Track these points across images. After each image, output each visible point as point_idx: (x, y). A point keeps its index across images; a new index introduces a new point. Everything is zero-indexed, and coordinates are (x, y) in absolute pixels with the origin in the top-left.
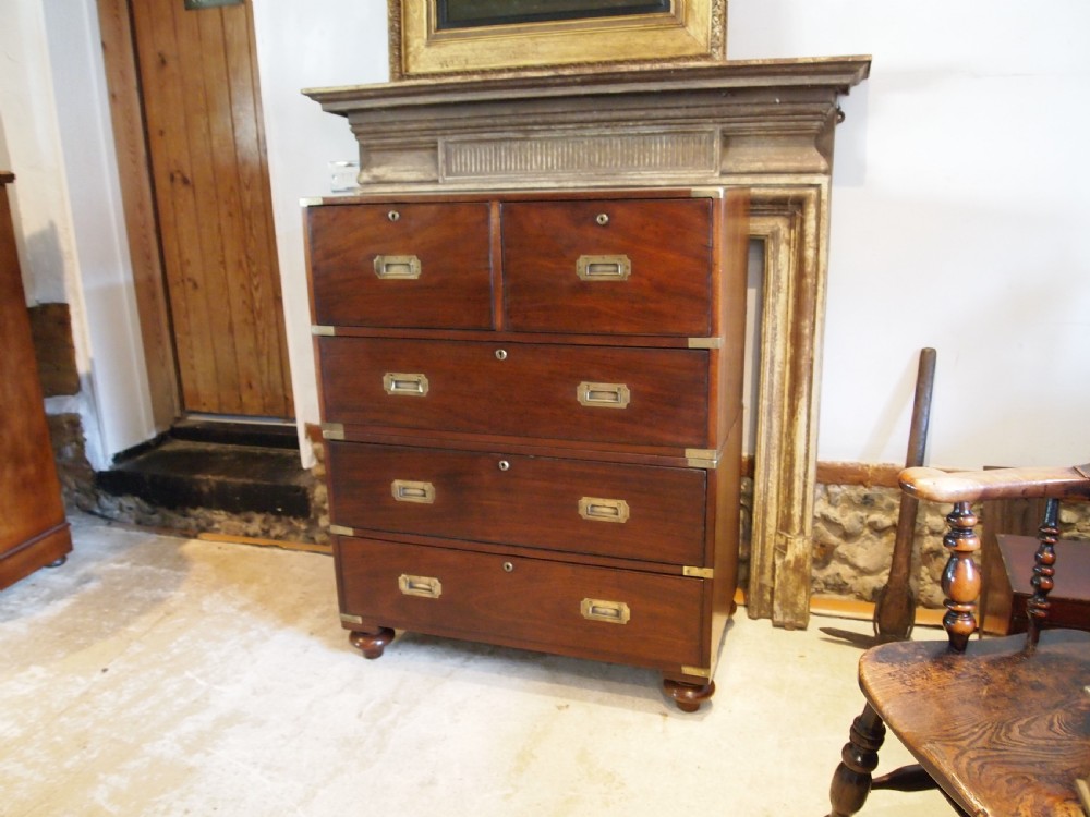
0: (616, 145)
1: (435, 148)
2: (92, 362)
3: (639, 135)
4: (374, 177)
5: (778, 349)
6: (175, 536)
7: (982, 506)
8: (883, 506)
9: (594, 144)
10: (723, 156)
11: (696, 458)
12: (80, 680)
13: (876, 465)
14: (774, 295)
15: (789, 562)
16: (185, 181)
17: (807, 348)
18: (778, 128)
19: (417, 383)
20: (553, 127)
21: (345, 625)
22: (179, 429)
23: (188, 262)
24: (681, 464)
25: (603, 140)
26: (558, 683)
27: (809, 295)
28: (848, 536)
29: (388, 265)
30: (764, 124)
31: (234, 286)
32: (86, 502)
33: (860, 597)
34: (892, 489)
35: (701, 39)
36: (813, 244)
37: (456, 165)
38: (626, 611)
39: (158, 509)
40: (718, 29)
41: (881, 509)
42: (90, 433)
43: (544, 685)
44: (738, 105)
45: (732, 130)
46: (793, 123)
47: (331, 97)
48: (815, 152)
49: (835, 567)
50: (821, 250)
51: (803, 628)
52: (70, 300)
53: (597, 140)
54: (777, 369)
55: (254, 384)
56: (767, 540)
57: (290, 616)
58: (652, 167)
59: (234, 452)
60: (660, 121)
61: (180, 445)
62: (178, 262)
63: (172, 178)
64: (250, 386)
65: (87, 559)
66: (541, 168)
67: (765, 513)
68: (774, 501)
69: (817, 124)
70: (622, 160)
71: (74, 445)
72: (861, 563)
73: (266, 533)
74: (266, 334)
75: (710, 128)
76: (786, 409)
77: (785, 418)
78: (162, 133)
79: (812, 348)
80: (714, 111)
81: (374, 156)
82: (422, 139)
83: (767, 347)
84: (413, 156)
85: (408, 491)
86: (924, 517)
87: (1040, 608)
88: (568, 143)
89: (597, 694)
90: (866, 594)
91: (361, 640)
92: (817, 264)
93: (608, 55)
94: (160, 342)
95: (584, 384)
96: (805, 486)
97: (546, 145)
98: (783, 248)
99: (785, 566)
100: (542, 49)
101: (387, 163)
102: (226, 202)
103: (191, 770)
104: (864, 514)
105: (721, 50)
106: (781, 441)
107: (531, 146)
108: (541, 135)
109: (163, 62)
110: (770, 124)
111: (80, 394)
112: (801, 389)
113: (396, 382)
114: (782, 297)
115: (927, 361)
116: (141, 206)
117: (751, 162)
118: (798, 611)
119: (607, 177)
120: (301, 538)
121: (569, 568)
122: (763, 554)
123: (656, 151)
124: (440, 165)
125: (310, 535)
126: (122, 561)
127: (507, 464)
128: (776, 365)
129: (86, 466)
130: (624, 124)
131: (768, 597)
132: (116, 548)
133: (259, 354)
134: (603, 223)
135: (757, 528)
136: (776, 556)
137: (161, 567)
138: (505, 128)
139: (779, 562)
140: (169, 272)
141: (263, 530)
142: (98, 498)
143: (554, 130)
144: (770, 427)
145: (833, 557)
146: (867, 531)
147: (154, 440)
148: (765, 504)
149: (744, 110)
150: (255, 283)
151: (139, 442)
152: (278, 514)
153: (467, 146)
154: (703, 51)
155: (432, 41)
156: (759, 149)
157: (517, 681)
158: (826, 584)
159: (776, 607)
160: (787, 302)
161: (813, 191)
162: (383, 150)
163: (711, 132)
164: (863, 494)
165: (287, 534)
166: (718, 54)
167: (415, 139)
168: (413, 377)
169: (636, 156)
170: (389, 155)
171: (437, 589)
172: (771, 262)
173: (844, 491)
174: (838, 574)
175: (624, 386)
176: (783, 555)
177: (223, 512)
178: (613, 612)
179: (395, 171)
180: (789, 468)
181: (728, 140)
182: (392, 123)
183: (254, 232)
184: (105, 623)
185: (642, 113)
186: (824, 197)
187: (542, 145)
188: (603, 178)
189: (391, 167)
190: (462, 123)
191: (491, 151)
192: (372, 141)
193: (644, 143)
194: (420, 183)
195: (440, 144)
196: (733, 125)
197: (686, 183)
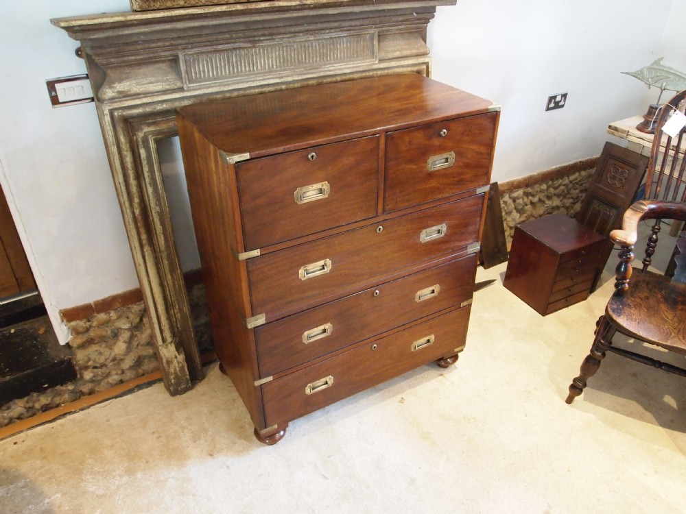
0: (316, 47)
1: (176, 60)
3: (331, 38)
4: (119, 92)
9: (301, 47)
10: (379, 47)
18: (407, 29)
20: (274, 37)
24: (465, 255)
25: (306, 44)
26: (381, 390)
30: (400, 27)
37: (196, 73)
38: (433, 338)
44: (390, 16)
45: (383, 31)
53: (303, 44)
60: (346, 29)
66: (265, 68)
70: (320, 57)
75: (372, 31)
80: (377, 20)
81: (112, 73)
82: (162, 54)
84: (151, 68)
85: (313, 335)
88: (283, 47)
89: (404, 384)
95: (424, 231)
97: (267, 50)
101: (127, 78)
107: (256, 52)
108: (265, 44)
110: (403, 27)
117: (394, 51)
119: (313, 71)
121: (407, 331)
123: (340, 48)
124: (183, 75)
127: (378, 292)
130: (323, 32)
138: (238, 40)
141: (25, 408)
143: (274, 39)
149: (393, 19)
152: (45, 389)
153: (204, 56)
156: (394, 42)
161: (425, 67)
162: (124, 67)
163: (372, 34)
167: (156, 55)
168: (322, 262)
169: (328, 53)
170: (127, 70)
171: (332, 381)
175: (444, 225)
178: (425, 341)
179: (137, 84)
181: (381, 38)
182: (136, 43)
185: (336, 24)
186: (430, 69)
187: (264, 51)
188: (310, 71)
189: (134, 82)
190: (204, 39)
191: (224, 58)
192: (113, 60)
193: (333, 44)
194: (165, 92)
195: (181, 57)
196: (384, 28)
197: (361, 69)
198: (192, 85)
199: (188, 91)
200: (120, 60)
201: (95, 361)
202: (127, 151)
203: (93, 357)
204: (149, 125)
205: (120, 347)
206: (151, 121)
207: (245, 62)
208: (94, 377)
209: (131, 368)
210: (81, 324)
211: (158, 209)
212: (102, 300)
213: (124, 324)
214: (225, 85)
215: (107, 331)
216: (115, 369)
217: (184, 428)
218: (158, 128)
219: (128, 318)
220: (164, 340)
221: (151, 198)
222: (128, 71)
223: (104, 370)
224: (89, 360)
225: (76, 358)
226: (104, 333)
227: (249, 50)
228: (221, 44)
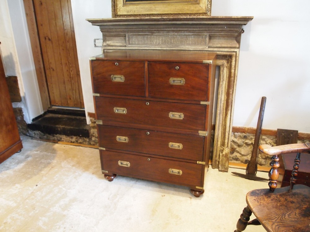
0: (178, 38)
1: (125, 36)
2: (25, 94)
3: (185, 35)
4: (107, 44)
5: (222, 97)
6: (51, 142)
7: (276, 139)
8: (249, 138)
9: (172, 37)
10: (209, 42)
11: (202, 133)
12: (30, 188)
13: (248, 127)
14: (222, 82)
15: (224, 154)
16: (49, 40)
17: (231, 97)
18: (225, 35)
19: (124, 110)
20: (160, 32)
21: (103, 173)
22: (50, 110)
23: (51, 63)
24: (197, 135)
25: (174, 36)
26: (162, 188)
27: (232, 83)
28: (239, 146)
29: (115, 78)
30: (221, 33)
31: (65, 70)
32: (25, 132)
33: (242, 162)
34: (252, 134)
35: (204, 8)
36: (234, 68)
38: (181, 172)
39: (46, 134)
40: (209, 6)
41: (249, 139)
42: (25, 113)
43: (158, 189)
44: (214, 28)
45: (212, 35)
46: (229, 34)
47: (94, 21)
48: (235, 42)
49: (235, 154)
50: (236, 70)
51: (227, 172)
52: (17, 75)
53: (173, 36)
54: (222, 102)
55: (71, 98)
56: (218, 148)
57: (86, 168)
58: (188, 44)
59: (66, 118)
60: (191, 31)
61: (50, 115)
62: (48, 63)
63: (45, 39)
64: (70, 99)
65: (27, 150)
66: (156, 43)
67: (218, 141)
68: (220, 138)
69: (236, 34)
70: (180, 42)
71: (21, 116)
72: (243, 153)
73: (77, 141)
74: (75, 83)
76: (224, 113)
77: (224, 116)
78: (42, 25)
79: (232, 97)
80: (207, 29)
81: (107, 38)
82: (121, 34)
83: (220, 96)
84: (118, 38)
85: (121, 139)
86: (260, 141)
87: (294, 181)
88: (164, 36)
89: (172, 192)
90: (243, 161)
91: (107, 177)
92: (235, 74)
93: (176, 12)
94: (43, 86)
95: (171, 113)
96: (229, 134)
97: (158, 37)
98: (225, 69)
99: (223, 155)
100: (157, 9)
101: (111, 40)
102: (62, 46)
103: (64, 216)
104: (244, 140)
105: (210, 12)
106: (222, 122)
107: (153, 37)
108: (156, 34)
109: (41, 4)
110: (223, 33)
111: (21, 102)
112: (229, 108)
113: (117, 110)
114: (224, 82)
115: (263, 100)
116: (36, 47)
117: (217, 44)
118: (226, 167)
119: (175, 47)
120: (87, 143)
121: (166, 161)
122: (216, 152)
123: (190, 40)
125: (89, 142)
126: (37, 151)
127: (149, 133)
128: (222, 101)
129: (24, 122)
130: (181, 32)
131: (217, 163)
132: (35, 147)
133: (73, 90)
134: (178, 69)
135: (215, 145)
136: (220, 153)
137: (48, 153)
138: (146, 32)
139: (221, 154)
140: (45, 66)
142: (28, 131)
144: (220, 118)
145: (235, 151)
146: (244, 145)
147: (43, 114)
148: (218, 139)
149: (216, 29)
150: (71, 70)
151: (39, 115)
152: (81, 137)
153: (135, 36)
154: (204, 12)
155: (124, 5)
156: (219, 40)
157: (150, 188)
158: (233, 158)
159: (220, 166)
160: (226, 84)
161: (234, 53)
162: (110, 36)
163: (205, 35)
164: (244, 135)
165: (83, 142)
166: (209, 13)
167: (119, 34)
168: (123, 109)
169: (184, 41)
170: (112, 38)
171: (129, 165)
172: (222, 73)
173: (239, 134)
174: (236, 156)
175: (182, 114)
176: (222, 153)
177: (64, 136)
178: (178, 172)
179: (113, 42)
180: (225, 129)
181: (210, 38)
182: (113, 29)
183: (70, 55)
184: (35, 171)
185: (186, 29)
186: (237, 55)
187: (156, 37)
188: (174, 47)
190: (133, 30)
191: (142, 38)
192: (107, 34)
193: (186, 37)
194: (120, 46)
195: (127, 35)
196: (212, 33)
197: (198, 49)
198: (129, 45)
199: (127, 47)
207: (149, 40)
208: (95, 140)
210: (93, 119)
214: (140, 47)
224: (94, 133)
225: (90, 131)
227: (151, 36)
228: (140, 32)
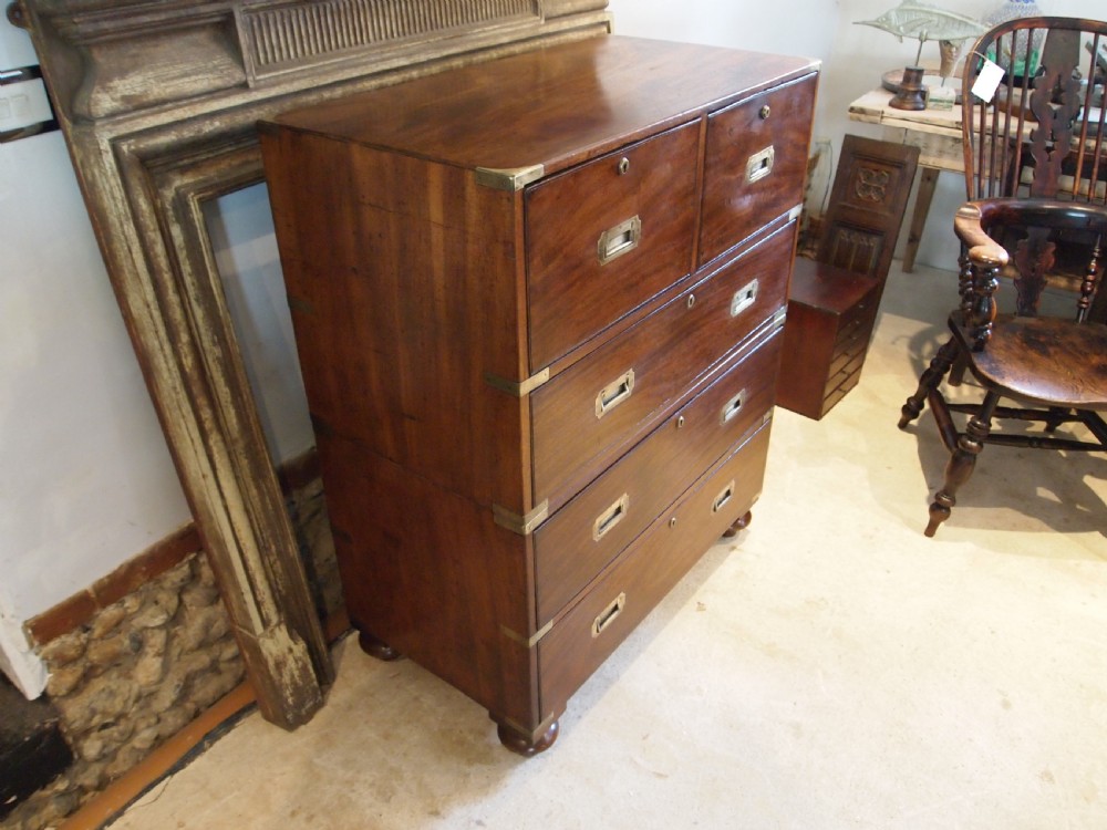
1: (228, 25)
19: (625, 383)
37: (266, 53)
66: (381, 39)
81: (101, 57)
82: (203, 9)
84: (179, 45)
95: (735, 296)
124: (246, 57)
127: (683, 418)
161: (605, 29)
170: (133, 49)
171: (622, 601)
175: (755, 280)
178: (727, 493)
188: (453, 42)
189: (151, 74)
191: (312, 18)
194: (213, 94)
195: (238, 16)
197: (524, 35)
198: (262, 77)
199: (256, 89)
200: (120, 23)
201: (105, 713)
202: (154, 230)
203: (99, 705)
204: (183, 170)
205: (148, 668)
206: (186, 162)
207: (347, 26)
208: (104, 746)
209: (176, 704)
210: (68, 641)
211: (217, 351)
212: (109, 577)
213: (153, 617)
214: (319, 75)
215: (121, 642)
216: (143, 717)
217: (350, 783)
218: (201, 178)
219: (156, 603)
220: (265, 623)
221: (202, 330)
222: (134, 51)
223: (123, 726)
224: (94, 712)
225: (65, 719)
226: (117, 647)
